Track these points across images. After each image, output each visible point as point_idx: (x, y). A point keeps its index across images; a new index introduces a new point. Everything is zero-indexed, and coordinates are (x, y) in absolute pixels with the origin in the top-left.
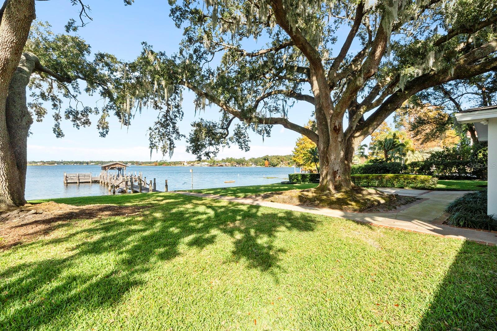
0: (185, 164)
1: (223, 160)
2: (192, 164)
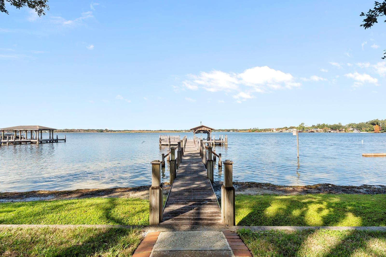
0: (274, 130)
1: (313, 126)
2: (281, 130)
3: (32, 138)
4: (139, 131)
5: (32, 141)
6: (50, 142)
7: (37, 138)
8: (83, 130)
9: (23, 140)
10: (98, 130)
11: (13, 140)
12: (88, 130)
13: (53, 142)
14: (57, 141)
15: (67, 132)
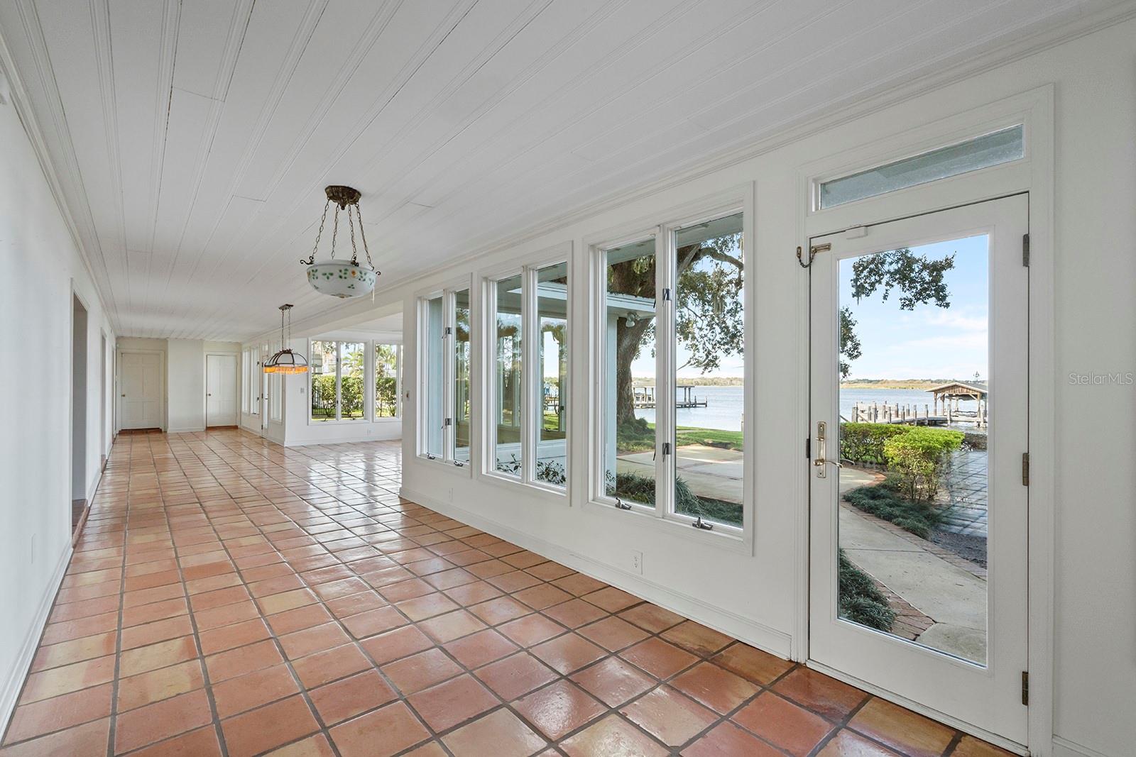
6: (686, 407)
13: (689, 407)
14: (694, 405)
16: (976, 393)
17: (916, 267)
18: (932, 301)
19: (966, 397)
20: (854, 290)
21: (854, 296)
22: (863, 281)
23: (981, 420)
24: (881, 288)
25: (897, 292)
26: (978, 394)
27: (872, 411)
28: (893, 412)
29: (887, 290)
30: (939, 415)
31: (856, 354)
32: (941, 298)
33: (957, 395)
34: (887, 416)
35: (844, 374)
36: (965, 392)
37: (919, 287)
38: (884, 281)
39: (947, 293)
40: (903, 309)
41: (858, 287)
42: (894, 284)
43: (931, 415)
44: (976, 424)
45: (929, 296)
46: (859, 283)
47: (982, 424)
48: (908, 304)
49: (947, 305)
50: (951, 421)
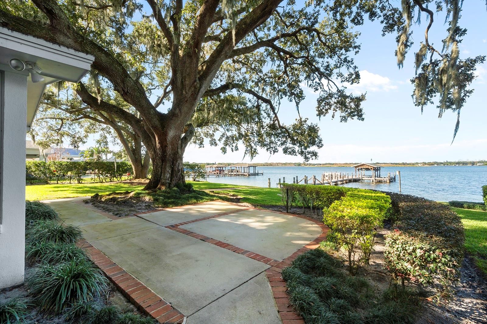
3: (244, 172)
4: (344, 164)
5: (245, 174)
6: (254, 175)
7: (247, 172)
8: (281, 163)
9: (240, 173)
10: (296, 163)
11: (236, 173)
12: (285, 164)
13: (255, 175)
14: (258, 174)
15: (267, 166)
16: (371, 168)
17: (348, 100)
18: (356, 117)
19: (368, 169)
20: (317, 113)
21: (317, 116)
22: (322, 108)
23: (374, 179)
24: (331, 112)
25: (339, 113)
26: (372, 168)
27: (330, 176)
28: (339, 176)
29: (334, 113)
30: (357, 177)
31: (321, 145)
32: (360, 116)
33: (364, 169)
34: (336, 178)
35: (316, 157)
36: (367, 167)
37: (349, 111)
38: (332, 108)
39: (362, 113)
40: (341, 122)
41: (319, 111)
42: (337, 109)
43: (354, 177)
44: (372, 181)
45: (354, 116)
46: (320, 109)
47: (374, 181)
48: (344, 119)
49: (363, 119)
50: (362, 180)
